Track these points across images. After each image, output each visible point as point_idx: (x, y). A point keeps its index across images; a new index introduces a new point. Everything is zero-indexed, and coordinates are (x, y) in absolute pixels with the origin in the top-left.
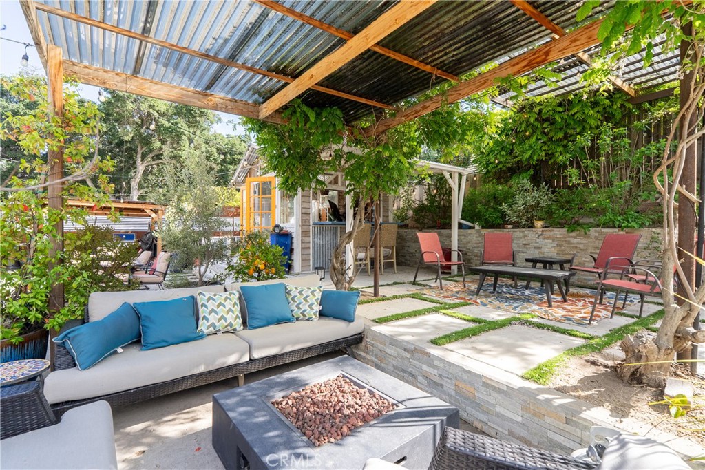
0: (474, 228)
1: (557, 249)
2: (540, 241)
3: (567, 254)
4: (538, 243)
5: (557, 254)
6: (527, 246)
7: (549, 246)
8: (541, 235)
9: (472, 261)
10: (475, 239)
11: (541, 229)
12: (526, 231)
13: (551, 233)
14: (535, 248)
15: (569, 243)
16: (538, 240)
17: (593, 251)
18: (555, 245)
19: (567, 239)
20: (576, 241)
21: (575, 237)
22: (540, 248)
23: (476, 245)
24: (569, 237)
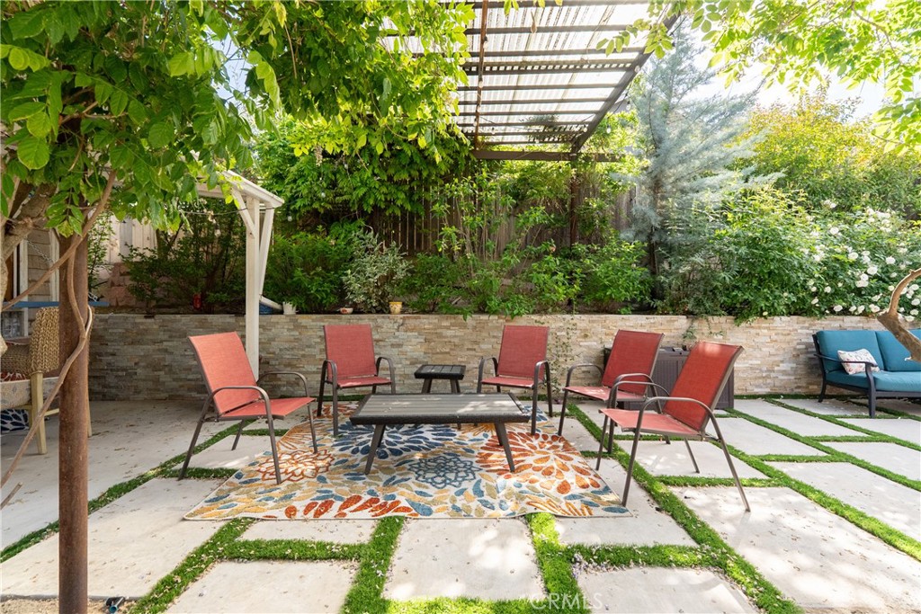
0: (281, 312)
1: (426, 346)
2: (401, 334)
3: (438, 353)
4: (397, 337)
5: (425, 353)
6: (382, 343)
7: (414, 341)
8: (402, 325)
9: (279, 376)
10: (286, 333)
11: (402, 316)
12: (379, 318)
13: (417, 322)
14: (392, 345)
15: (440, 336)
16: (397, 334)
17: (470, 347)
18: (422, 340)
19: (439, 331)
20: (449, 333)
21: (448, 328)
22: (400, 345)
23: (287, 346)
24: (441, 327)
